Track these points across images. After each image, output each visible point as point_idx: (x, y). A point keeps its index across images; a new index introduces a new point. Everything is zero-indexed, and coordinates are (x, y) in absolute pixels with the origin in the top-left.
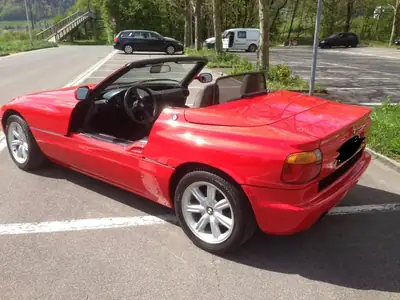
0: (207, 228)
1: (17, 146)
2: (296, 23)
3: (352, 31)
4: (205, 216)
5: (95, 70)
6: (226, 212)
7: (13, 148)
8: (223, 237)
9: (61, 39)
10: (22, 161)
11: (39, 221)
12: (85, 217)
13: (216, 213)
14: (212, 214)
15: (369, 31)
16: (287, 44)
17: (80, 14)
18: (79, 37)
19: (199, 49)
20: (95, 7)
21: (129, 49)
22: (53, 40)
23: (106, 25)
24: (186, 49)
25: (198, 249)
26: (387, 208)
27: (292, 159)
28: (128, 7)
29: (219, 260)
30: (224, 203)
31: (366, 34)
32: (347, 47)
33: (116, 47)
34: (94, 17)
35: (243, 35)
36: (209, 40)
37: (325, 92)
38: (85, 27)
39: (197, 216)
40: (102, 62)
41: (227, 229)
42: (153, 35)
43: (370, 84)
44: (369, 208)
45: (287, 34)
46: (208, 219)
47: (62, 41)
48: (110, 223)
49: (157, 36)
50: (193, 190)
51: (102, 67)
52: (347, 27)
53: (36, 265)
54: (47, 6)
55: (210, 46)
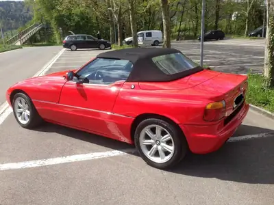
0: (157, 154)
1: (21, 113)
2: (183, 26)
3: (219, 29)
4: (155, 146)
5: (54, 62)
6: (169, 142)
7: (18, 115)
8: (167, 158)
9: (24, 43)
10: (24, 122)
11: (46, 158)
12: (75, 154)
13: (162, 144)
14: (159, 144)
15: (230, 29)
16: (178, 40)
17: (36, 25)
18: (35, 42)
19: (121, 45)
20: (46, 21)
21: (74, 47)
22: (18, 44)
23: (55, 32)
24: (113, 46)
25: (152, 167)
26: (260, 136)
27: (209, 107)
28: (70, 20)
29: (166, 173)
30: (168, 137)
31: (229, 31)
32: (217, 40)
33: (65, 47)
34: (45, 27)
35: (149, 35)
36: (127, 40)
37: (209, 69)
38: (39, 34)
39: (149, 147)
40: (57, 57)
41: (170, 153)
42: (89, 38)
43: (236, 63)
44: (250, 137)
45: (177, 33)
46: (157, 148)
47: (24, 44)
48: (93, 156)
49: (92, 38)
50: (147, 130)
51: (58, 60)
52: (216, 27)
53: (52, 184)
54: (11, 21)
55: (128, 43)
